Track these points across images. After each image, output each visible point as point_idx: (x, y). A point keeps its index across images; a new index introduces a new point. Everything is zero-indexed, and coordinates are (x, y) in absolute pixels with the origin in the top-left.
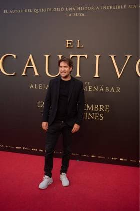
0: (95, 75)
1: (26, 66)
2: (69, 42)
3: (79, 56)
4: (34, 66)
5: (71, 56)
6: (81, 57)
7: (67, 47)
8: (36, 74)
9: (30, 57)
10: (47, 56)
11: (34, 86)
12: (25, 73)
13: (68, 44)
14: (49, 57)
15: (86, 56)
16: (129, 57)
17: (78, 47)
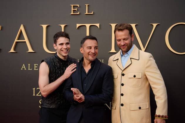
0: (111, 49)
1: (16, 40)
2: (74, 6)
3: (88, 26)
4: (26, 40)
5: (78, 25)
6: (91, 26)
7: (72, 13)
8: (30, 50)
9: (22, 28)
10: (44, 27)
11: (27, 67)
12: (15, 49)
13: (72, 9)
14: (47, 27)
15: (98, 25)
16: (155, 25)
17: (87, 13)
